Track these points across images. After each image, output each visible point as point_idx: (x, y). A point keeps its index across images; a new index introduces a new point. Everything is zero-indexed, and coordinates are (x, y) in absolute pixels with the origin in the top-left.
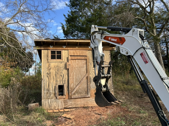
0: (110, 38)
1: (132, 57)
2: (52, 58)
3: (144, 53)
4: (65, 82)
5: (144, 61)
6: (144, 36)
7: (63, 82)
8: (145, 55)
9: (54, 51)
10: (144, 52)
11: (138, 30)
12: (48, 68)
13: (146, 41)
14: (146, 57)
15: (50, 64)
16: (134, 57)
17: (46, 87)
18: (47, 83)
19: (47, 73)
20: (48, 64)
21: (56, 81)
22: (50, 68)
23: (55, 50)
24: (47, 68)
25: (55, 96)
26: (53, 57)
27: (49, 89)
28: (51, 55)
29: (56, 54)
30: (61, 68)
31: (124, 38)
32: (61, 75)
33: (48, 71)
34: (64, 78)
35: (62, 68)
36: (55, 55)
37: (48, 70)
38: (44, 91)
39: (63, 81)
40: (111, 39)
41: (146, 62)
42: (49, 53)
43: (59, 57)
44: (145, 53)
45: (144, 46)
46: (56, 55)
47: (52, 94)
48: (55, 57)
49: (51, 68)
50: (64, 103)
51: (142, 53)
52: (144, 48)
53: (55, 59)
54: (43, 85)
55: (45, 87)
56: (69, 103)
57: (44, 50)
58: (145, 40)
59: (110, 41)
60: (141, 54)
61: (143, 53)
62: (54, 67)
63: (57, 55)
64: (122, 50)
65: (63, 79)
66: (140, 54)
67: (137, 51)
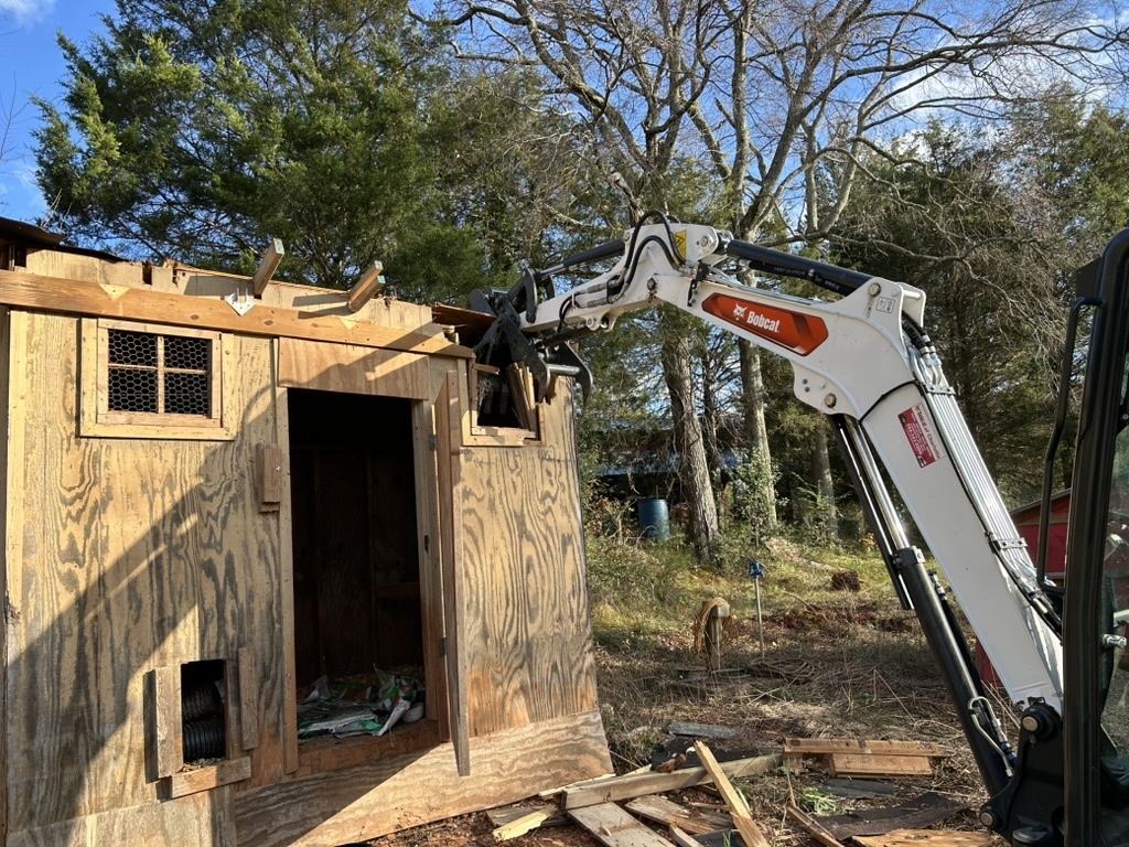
0: (743, 310)
1: (858, 423)
2: (116, 404)
3: (920, 414)
4: (241, 630)
5: (917, 454)
6: (922, 325)
7: (231, 632)
8: (924, 424)
9: (137, 334)
10: (918, 408)
11: (899, 294)
12: (79, 496)
13: (931, 353)
14: (926, 434)
15: (96, 459)
16: (865, 424)
17: (56, 696)
18: (61, 648)
19: (64, 545)
20: (74, 457)
21: (161, 622)
22: (95, 494)
23: (151, 329)
24: (69, 496)
25: (152, 775)
26: (129, 393)
27: (89, 706)
28: (112, 372)
29: (161, 363)
30: (210, 499)
31: (820, 322)
32: (210, 561)
33: (72, 527)
34: (235, 596)
35: (217, 501)
36: (153, 375)
37: (77, 519)
38: (31, 732)
39: (228, 617)
40: (746, 313)
41: (926, 458)
42: (89, 346)
43: (193, 397)
44: (923, 414)
45: (922, 380)
46: (161, 377)
47: (123, 759)
48: (154, 388)
49: (108, 497)
50: (239, 825)
51: (910, 411)
52: (922, 390)
53: (153, 408)
54: (23, 678)
55: (45, 695)
56: (283, 821)
57: (39, 317)
58: (928, 345)
59: (743, 324)
60: (906, 418)
61: (916, 412)
62: (144, 486)
63: (169, 377)
64: (805, 382)
65: (230, 605)
66: (901, 417)
67: (884, 397)
